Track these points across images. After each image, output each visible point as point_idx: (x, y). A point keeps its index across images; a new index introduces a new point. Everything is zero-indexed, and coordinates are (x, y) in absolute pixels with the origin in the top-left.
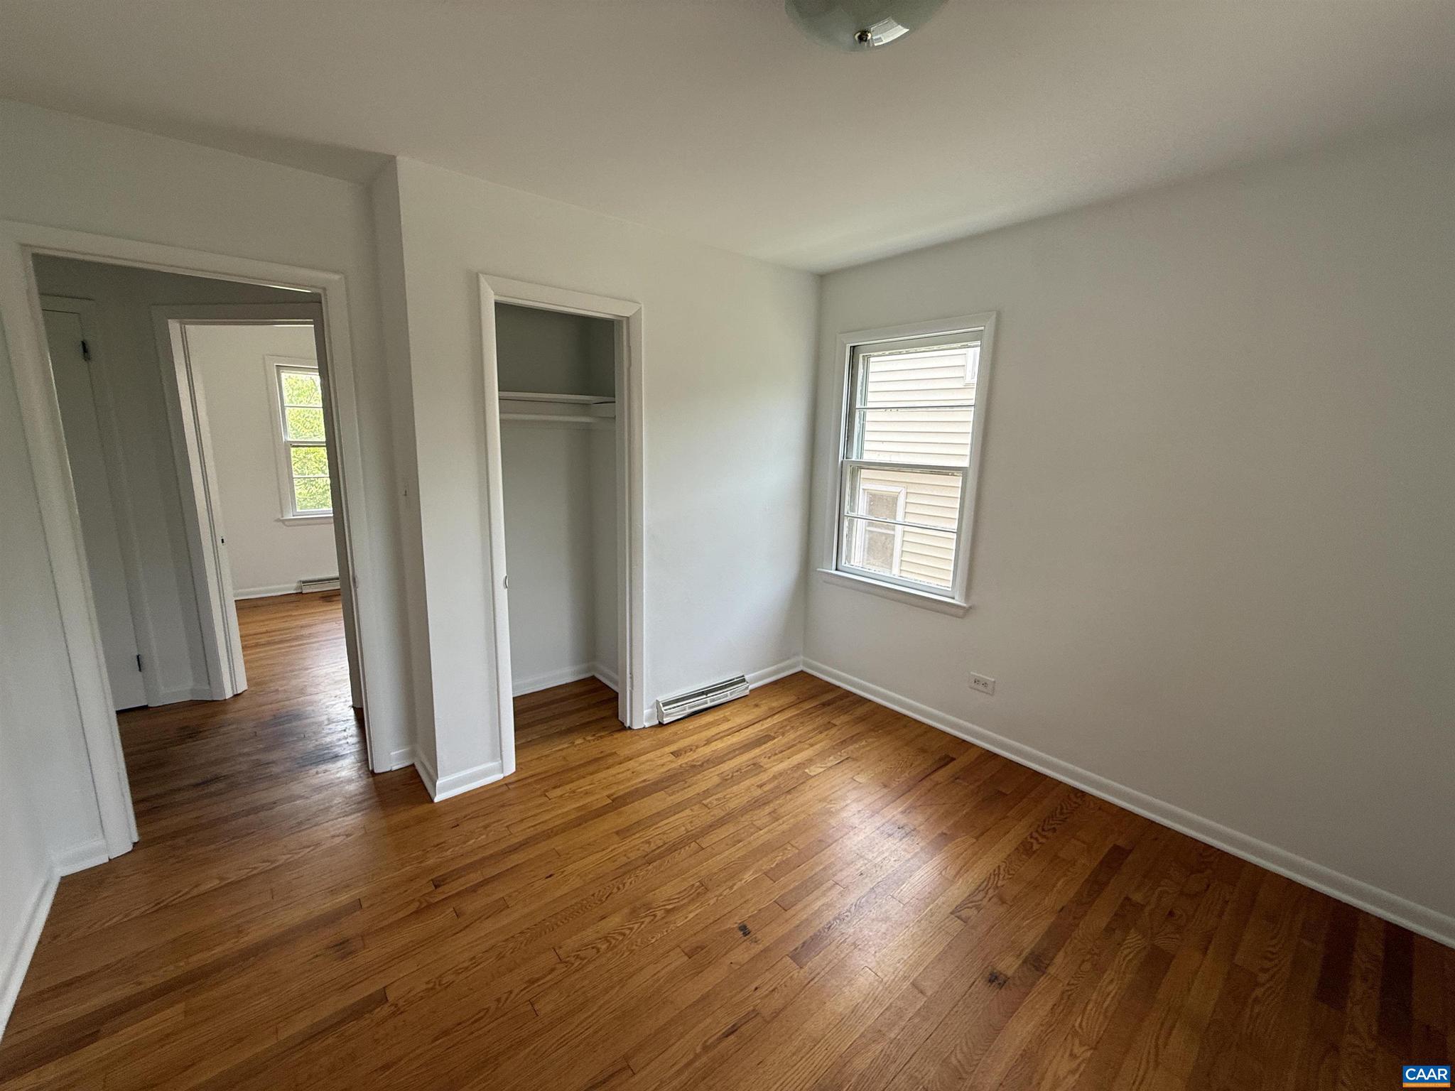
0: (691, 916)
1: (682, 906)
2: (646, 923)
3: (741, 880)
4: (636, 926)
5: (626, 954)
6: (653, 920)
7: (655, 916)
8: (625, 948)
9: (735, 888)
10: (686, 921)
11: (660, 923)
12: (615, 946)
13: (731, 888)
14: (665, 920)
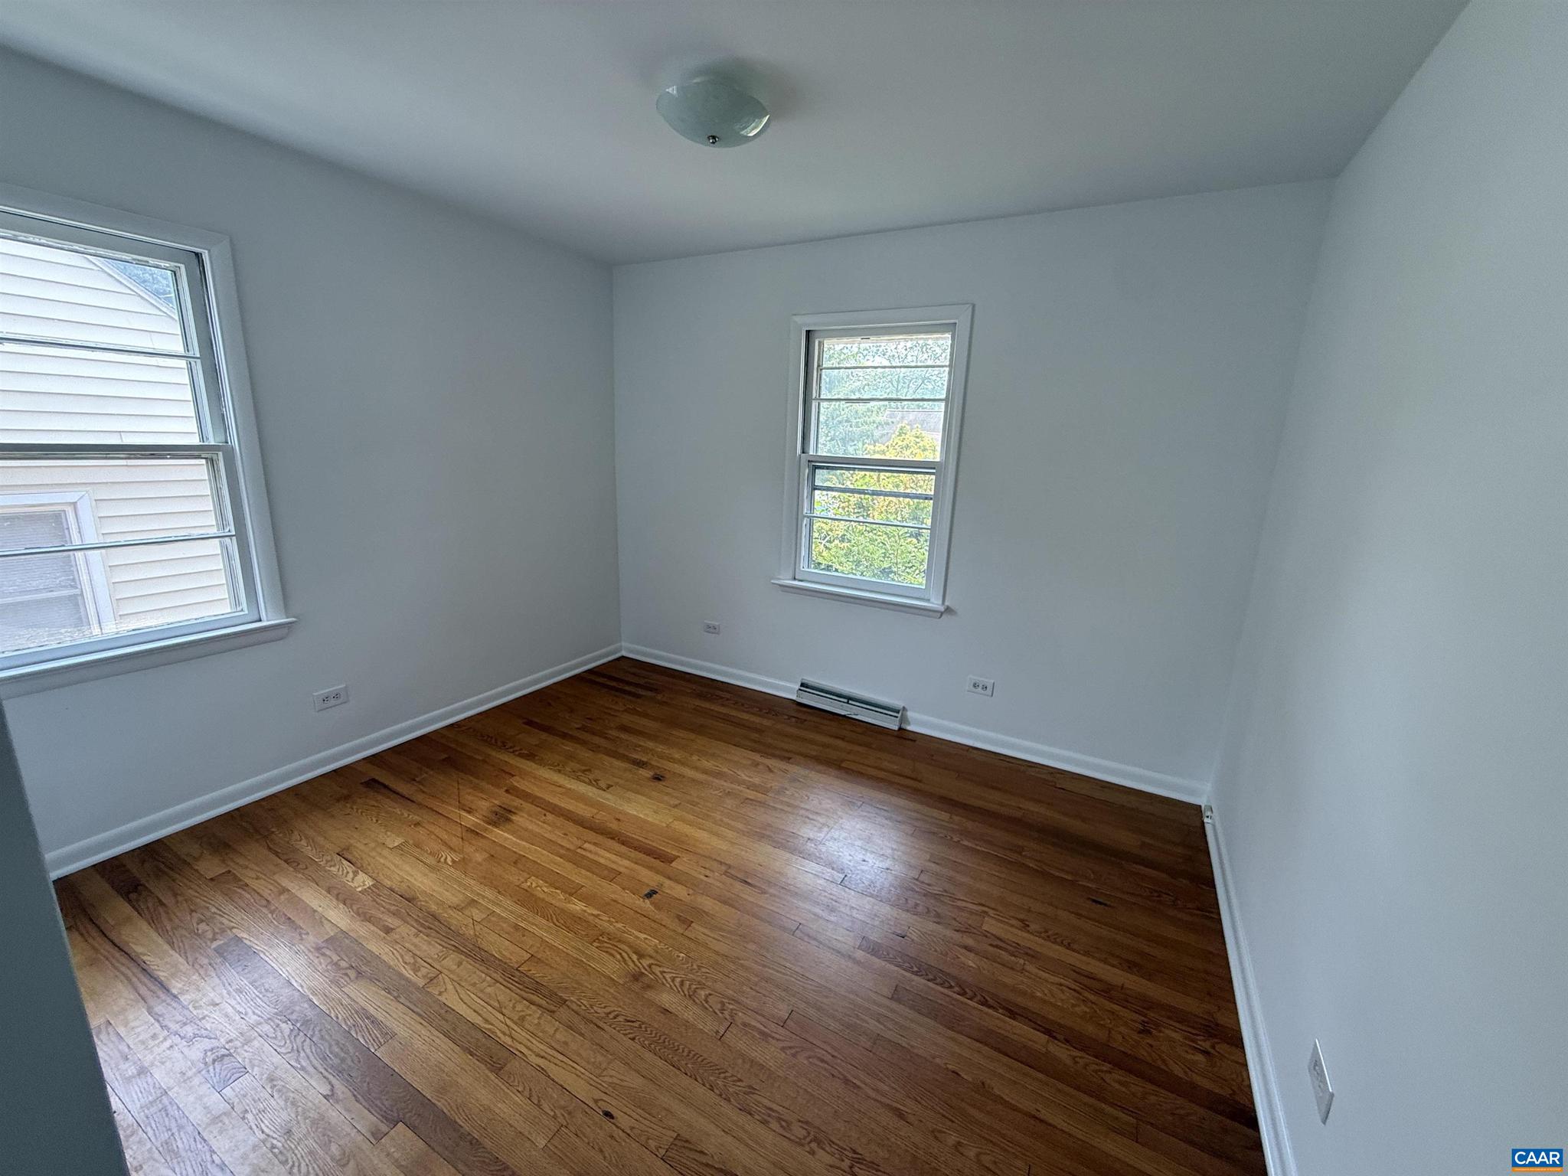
0: (642, 936)
1: (630, 947)
2: (661, 969)
3: (585, 911)
4: (668, 976)
5: (704, 970)
6: (656, 965)
7: (650, 966)
8: (699, 974)
9: (596, 912)
10: (649, 937)
11: (658, 957)
12: (699, 983)
13: (597, 916)
14: (654, 955)
